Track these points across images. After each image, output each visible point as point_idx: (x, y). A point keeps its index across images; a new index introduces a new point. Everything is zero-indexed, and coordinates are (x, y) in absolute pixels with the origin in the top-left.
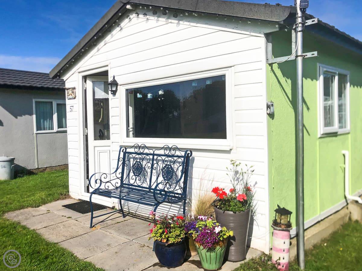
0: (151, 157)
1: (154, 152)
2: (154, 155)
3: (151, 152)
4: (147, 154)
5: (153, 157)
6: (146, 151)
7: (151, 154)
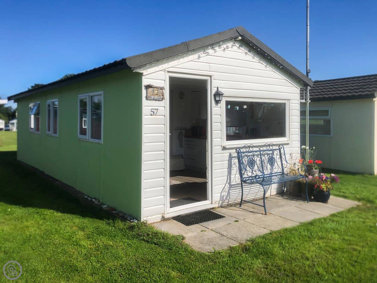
0: (259, 153)
1: (260, 149)
2: (260, 151)
3: (258, 149)
4: (256, 151)
5: (260, 153)
6: (255, 149)
7: (258, 151)
